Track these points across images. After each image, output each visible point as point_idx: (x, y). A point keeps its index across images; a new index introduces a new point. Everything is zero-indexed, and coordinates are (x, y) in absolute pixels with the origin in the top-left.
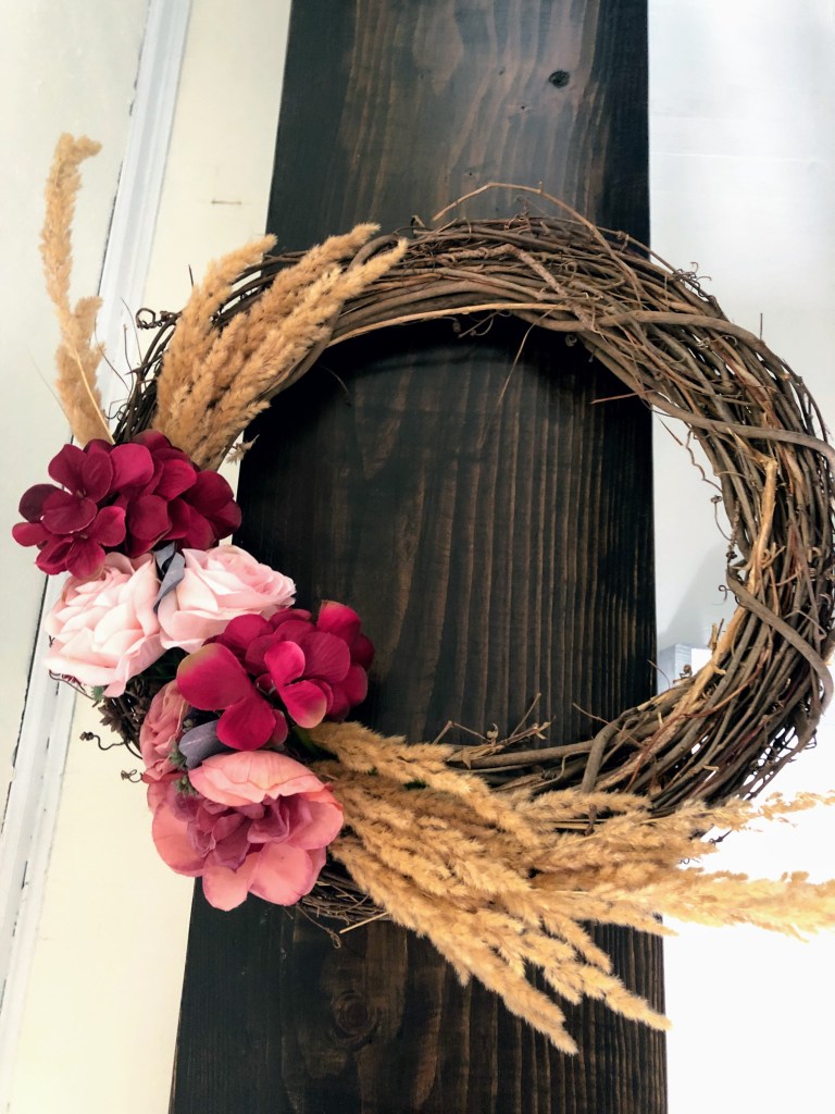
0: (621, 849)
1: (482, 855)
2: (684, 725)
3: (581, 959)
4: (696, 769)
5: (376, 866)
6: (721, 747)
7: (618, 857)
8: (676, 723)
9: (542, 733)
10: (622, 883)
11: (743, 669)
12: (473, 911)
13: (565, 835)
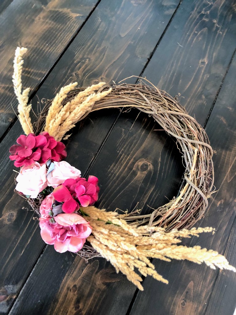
0: (157, 240)
1: (124, 241)
2: (173, 211)
3: (147, 266)
4: (176, 222)
5: (98, 243)
6: (182, 217)
7: (157, 242)
8: (171, 210)
9: (139, 212)
10: (157, 248)
11: (187, 198)
12: (122, 254)
13: (144, 236)
